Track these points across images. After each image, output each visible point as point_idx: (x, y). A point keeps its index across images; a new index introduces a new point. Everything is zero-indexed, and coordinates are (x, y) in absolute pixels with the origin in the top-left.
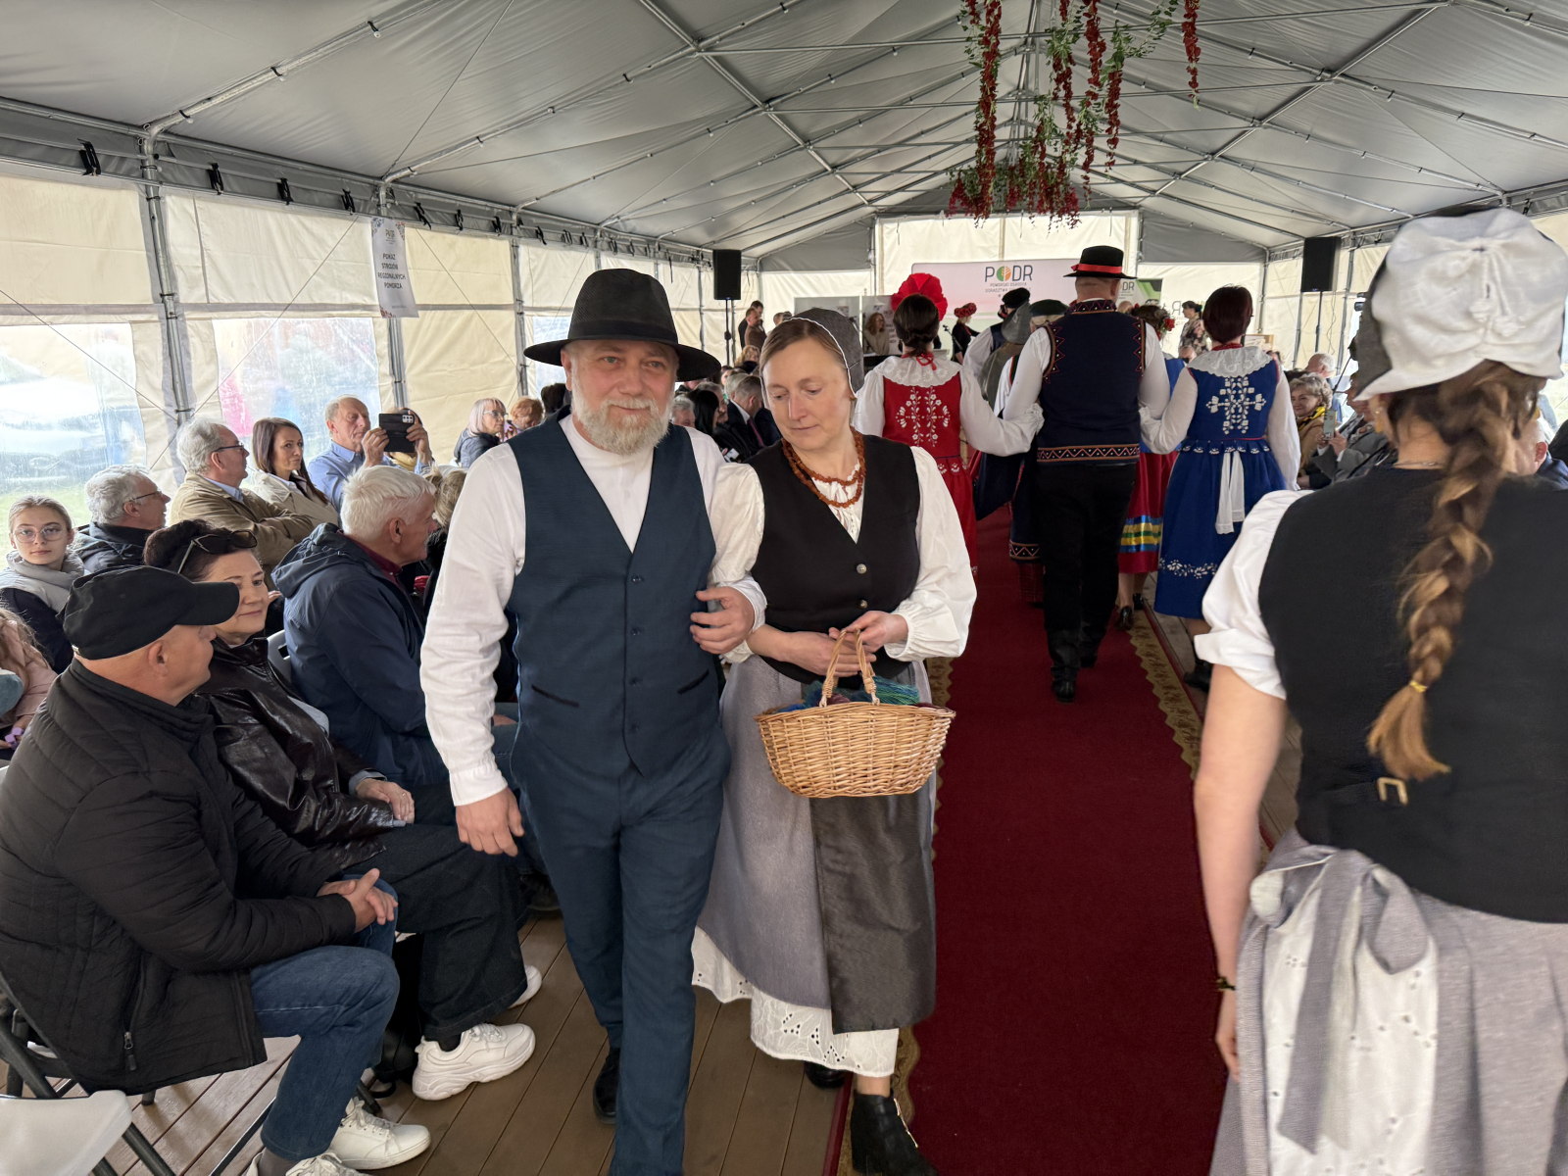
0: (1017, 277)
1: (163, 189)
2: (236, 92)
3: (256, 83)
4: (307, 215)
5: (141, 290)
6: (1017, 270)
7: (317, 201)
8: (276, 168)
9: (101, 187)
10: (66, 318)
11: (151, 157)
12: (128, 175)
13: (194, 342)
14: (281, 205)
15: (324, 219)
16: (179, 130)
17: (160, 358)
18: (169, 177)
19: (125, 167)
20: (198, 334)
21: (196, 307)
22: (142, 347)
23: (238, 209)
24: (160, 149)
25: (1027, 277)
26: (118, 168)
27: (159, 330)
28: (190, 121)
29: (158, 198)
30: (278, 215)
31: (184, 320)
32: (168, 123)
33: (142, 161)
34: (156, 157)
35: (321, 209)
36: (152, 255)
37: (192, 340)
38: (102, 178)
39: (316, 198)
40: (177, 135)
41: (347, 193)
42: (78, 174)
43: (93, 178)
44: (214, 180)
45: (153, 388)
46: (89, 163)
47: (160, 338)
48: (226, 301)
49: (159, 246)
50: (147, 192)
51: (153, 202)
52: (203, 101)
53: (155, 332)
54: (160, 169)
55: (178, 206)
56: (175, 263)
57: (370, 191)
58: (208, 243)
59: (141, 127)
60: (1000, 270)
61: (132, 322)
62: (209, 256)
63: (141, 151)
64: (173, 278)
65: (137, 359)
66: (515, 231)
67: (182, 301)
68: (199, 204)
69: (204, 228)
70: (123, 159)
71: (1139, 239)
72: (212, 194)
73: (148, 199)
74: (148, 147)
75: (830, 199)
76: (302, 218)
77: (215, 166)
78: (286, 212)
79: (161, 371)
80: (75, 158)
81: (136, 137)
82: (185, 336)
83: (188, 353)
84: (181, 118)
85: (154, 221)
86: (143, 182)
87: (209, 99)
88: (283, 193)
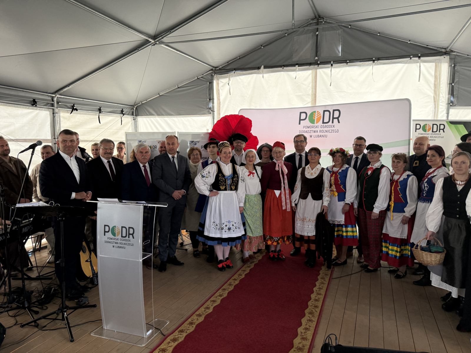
0: (326, 120)
6: (327, 114)
25: (336, 121)
60: (313, 114)
71: (450, 84)
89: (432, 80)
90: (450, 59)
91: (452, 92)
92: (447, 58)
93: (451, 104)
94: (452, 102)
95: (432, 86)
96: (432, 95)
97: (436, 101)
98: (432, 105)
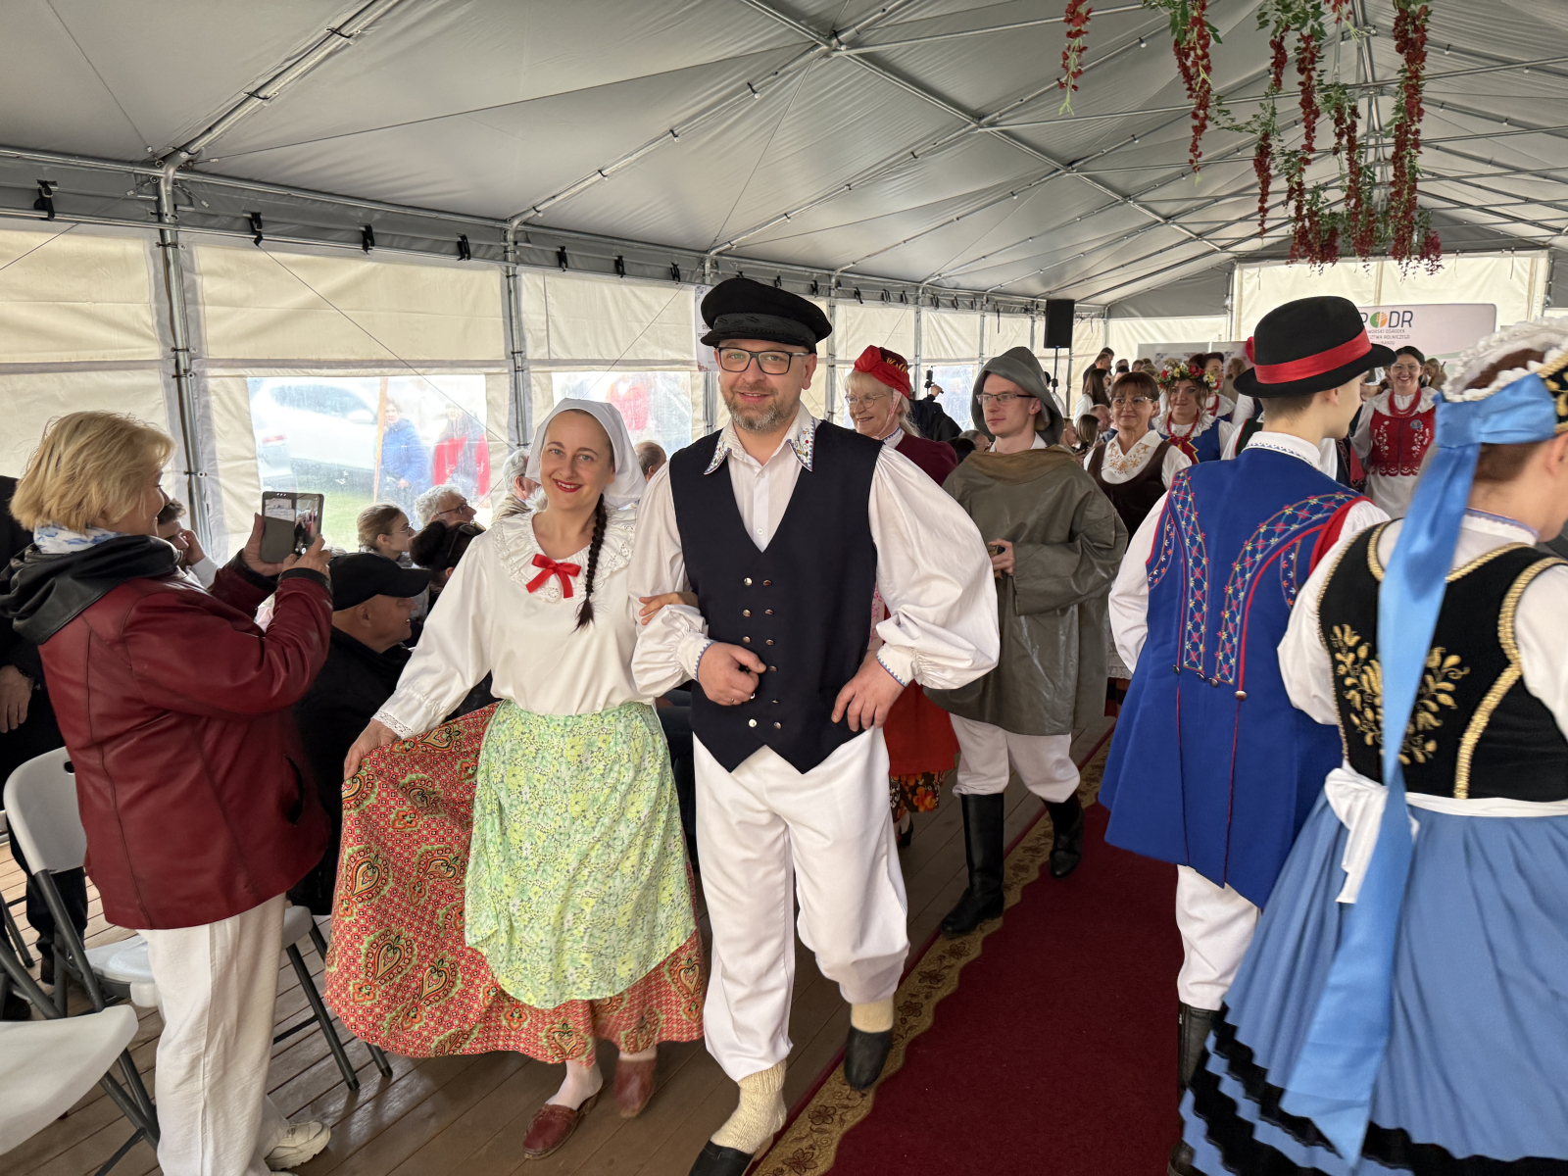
0: (1394, 323)
1: (519, 268)
2: (573, 190)
3: (587, 183)
4: (638, 285)
5: (497, 349)
6: (1395, 316)
7: (648, 273)
8: (615, 247)
9: (470, 268)
10: (435, 370)
11: (512, 244)
12: (493, 259)
13: (536, 389)
14: (617, 278)
15: (653, 289)
16: (533, 221)
17: (507, 402)
18: (526, 259)
19: (492, 252)
20: (540, 384)
21: (540, 362)
22: (494, 394)
23: (579, 283)
24: (520, 235)
25: (1406, 324)
26: (485, 254)
27: (508, 380)
28: (540, 215)
29: (515, 276)
30: (613, 286)
31: (529, 373)
32: (525, 217)
33: (506, 247)
34: (516, 243)
35: (650, 281)
36: (508, 321)
37: (534, 388)
38: (472, 261)
39: (648, 271)
40: (534, 225)
41: (675, 266)
42: (454, 259)
43: (465, 262)
44: (562, 260)
45: (500, 426)
46: (463, 251)
47: (508, 386)
48: (564, 357)
49: (513, 314)
50: (507, 272)
51: (511, 279)
52: (549, 199)
53: (505, 382)
54: (518, 253)
55: (531, 281)
56: (525, 327)
57: (696, 264)
58: (553, 311)
59: (505, 221)
60: (1375, 316)
61: (487, 374)
62: (553, 321)
63: (505, 240)
64: (522, 339)
65: (489, 403)
66: (833, 293)
67: (529, 357)
68: (548, 279)
69: (551, 299)
70: (490, 246)
71: (1548, 281)
72: (559, 271)
73: (508, 277)
74: (510, 237)
75: (1172, 247)
76: (634, 288)
77: (563, 248)
78: (620, 284)
79: (507, 412)
80: (453, 247)
81: (501, 229)
82: (529, 385)
83: (530, 399)
84: (534, 213)
85: (511, 293)
86: (506, 264)
87: (554, 197)
88: (619, 268)
89: (1526, 277)
90: (1550, 253)
91: (1549, 292)
92: (1546, 252)
93: (1547, 305)
94: (1548, 303)
95: (1527, 284)
96: (1526, 294)
97: (1530, 301)
98: (1525, 305)
